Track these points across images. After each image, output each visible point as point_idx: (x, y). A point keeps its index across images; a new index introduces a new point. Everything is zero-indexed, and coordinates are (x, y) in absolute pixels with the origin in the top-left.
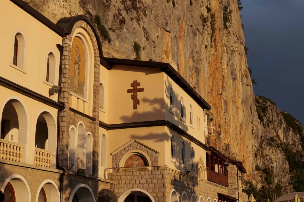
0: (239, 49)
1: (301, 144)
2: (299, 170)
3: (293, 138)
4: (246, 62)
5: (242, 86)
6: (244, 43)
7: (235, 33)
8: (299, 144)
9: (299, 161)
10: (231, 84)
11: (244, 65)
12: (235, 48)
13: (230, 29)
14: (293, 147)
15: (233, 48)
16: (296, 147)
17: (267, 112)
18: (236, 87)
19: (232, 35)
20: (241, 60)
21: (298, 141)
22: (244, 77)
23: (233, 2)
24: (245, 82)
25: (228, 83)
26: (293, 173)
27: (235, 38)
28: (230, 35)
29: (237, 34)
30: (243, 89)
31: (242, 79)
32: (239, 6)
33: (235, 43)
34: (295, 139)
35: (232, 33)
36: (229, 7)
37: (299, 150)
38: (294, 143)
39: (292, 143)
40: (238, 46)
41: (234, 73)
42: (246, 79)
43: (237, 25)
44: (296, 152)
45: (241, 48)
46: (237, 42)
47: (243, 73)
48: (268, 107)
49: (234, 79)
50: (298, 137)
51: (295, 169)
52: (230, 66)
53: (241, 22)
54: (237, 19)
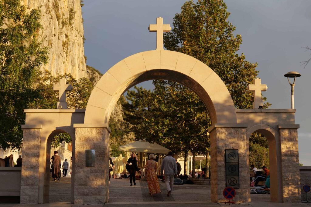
0: (79, 41)
1: (122, 113)
2: (119, 137)
3: (116, 107)
4: (83, 51)
5: (79, 72)
6: (82, 35)
7: (77, 28)
8: (120, 114)
9: (120, 129)
10: (71, 70)
11: (81, 54)
12: (75, 41)
13: (73, 25)
14: (115, 116)
15: (74, 41)
16: (118, 116)
17: (94, 82)
18: (74, 72)
19: (74, 30)
20: (79, 50)
21: (120, 110)
22: (81, 64)
23: (77, 1)
24: (81, 68)
25: (69, 70)
26: (112, 140)
27: (77, 32)
28: (73, 30)
29: (78, 28)
30: (79, 74)
31: (79, 65)
32: (82, 3)
33: (76, 36)
34: (118, 109)
35: (74, 28)
36: (73, 5)
37: (120, 119)
38: (117, 112)
39: (114, 112)
40: (78, 39)
41: (74, 61)
42: (82, 65)
43: (79, 21)
44: (118, 121)
45: (80, 40)
46: (77, 36)
47: (80, 60)
48: (96, 78)
49: (73, 66)
50: (121, 107)
51: (115, 136)
52: (71, 56)
53: (81, 18)
54: (79, 15)
